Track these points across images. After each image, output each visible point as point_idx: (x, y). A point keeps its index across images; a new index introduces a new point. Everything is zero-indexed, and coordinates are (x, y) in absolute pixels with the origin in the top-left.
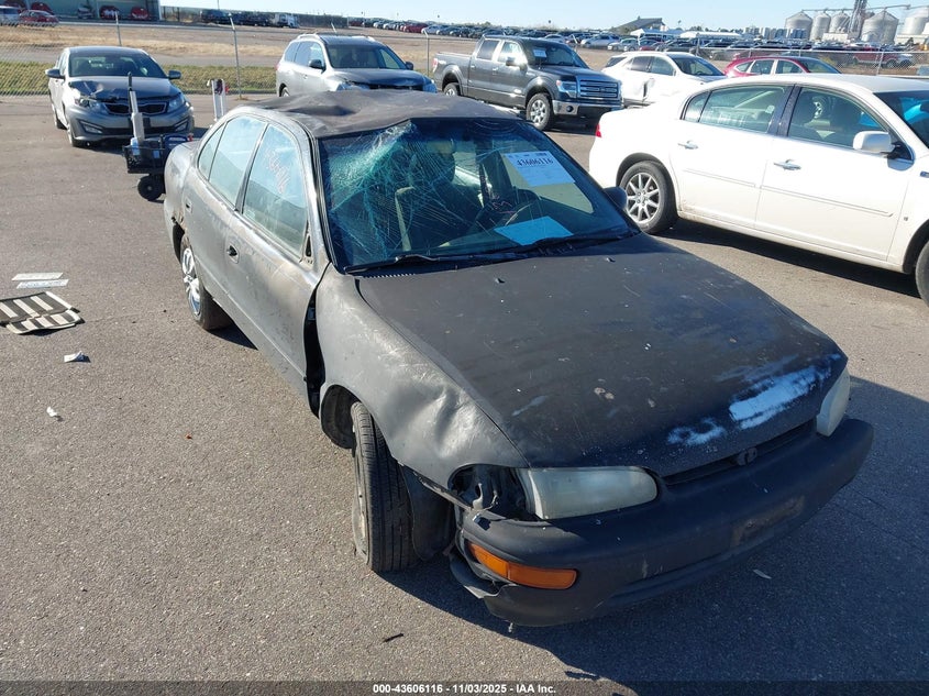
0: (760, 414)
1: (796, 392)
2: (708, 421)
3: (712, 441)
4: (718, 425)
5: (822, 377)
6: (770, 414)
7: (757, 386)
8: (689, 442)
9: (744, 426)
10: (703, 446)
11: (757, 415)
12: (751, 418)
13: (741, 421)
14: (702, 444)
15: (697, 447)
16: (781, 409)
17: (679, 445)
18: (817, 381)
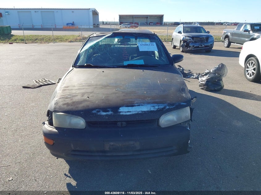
0: (130, 112)
1: (151, 109)
2: (109, 109)
3: (107, 115)
4: (112, 111)
5: (168, 107)
6: (134, 113)
7: (136, 104)
8: (99, 114)
9: (121, 114)
10: (103, 116)
11: (128, 112)
12: (125, 112)
13: (121, 112)
14: (103, 115)
15: (101, 115)
16: (140, 112)
17: (95, 113)
18: (164, 108)
